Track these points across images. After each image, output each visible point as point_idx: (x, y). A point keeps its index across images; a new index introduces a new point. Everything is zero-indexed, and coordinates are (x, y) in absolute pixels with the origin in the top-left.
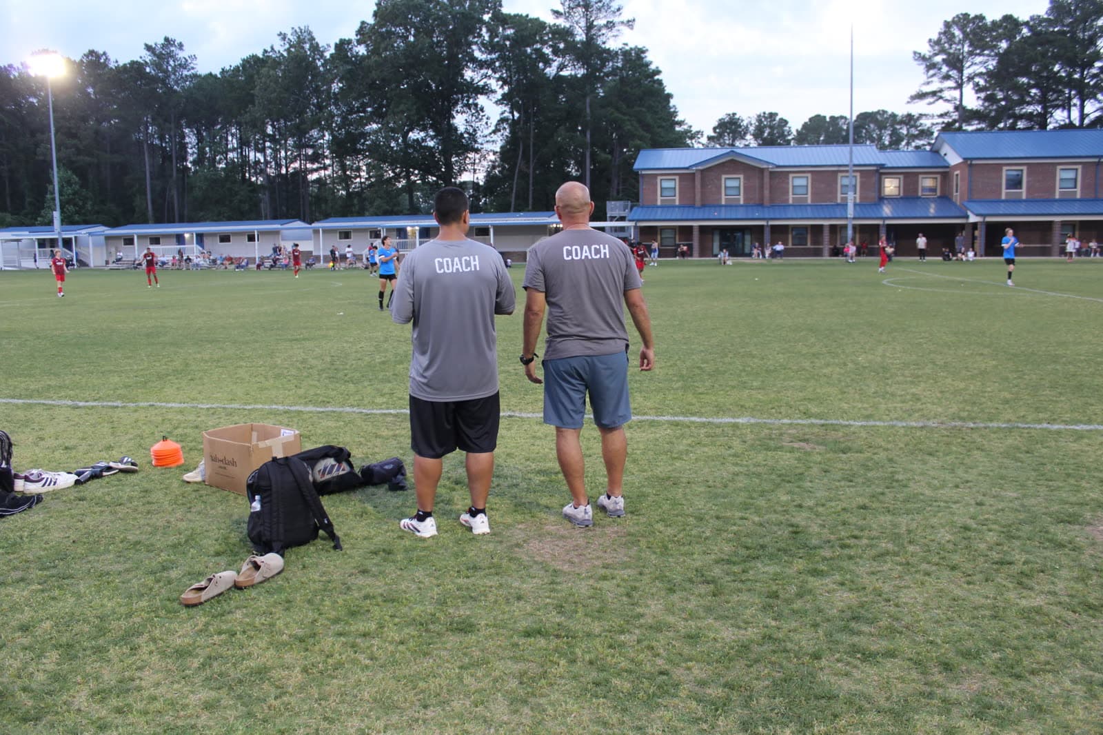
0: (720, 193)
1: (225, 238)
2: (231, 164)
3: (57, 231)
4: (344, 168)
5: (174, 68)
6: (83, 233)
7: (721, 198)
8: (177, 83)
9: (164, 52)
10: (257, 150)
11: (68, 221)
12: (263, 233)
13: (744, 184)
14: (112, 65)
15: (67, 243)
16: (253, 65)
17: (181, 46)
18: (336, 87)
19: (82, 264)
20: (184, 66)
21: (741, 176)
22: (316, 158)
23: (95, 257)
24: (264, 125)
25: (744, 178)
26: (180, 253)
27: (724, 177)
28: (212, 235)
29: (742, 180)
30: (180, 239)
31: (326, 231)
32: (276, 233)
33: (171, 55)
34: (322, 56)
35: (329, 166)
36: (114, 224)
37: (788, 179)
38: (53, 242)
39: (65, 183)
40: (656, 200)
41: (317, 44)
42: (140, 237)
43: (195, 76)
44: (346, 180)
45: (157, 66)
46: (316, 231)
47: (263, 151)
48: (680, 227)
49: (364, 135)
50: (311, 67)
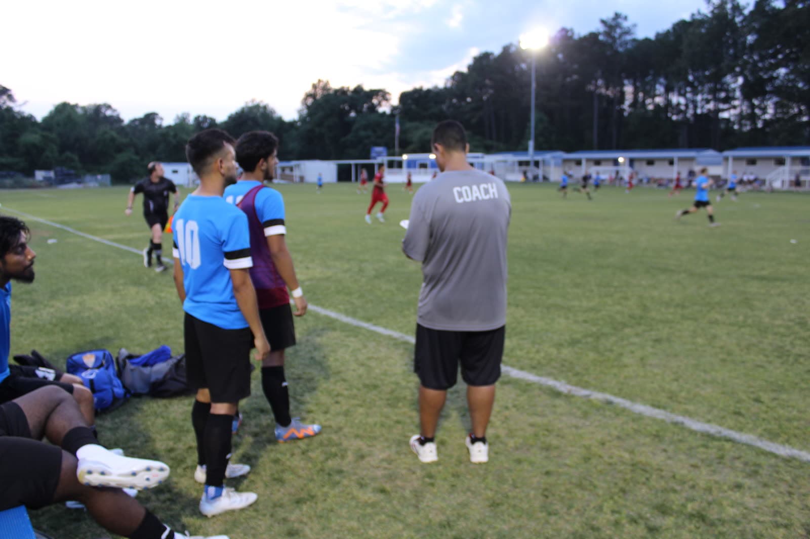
1: (650, 162)
2: (657, 106)
3: (530, 155)
4: (753, 107)
5: (621, 36)
6: (548, 156)
8: (621, 45)
9: (613, 25)
10: (680, 94)
11: (539, 148)
12: (681, 159)
14: (576, 37)
15: (537, 164)
16: (682, 27)
17: (626, 18)
18: (750, 39)
19: (545, 178)
20: (628, 32)
22: (727, 100)
23: (556, 174)
24: (687, 74)
26: (617, 172)
28: (640, 160)
30: (616, 162)
31: (736, 159)
32: (691, 159)
33: (618, 25)
34: (741, 14)
35: (738, 106)
36: (569, 150)
38: (527, 163)
39: (539, 121)
41: (738, 4)
42: (588, 160)
43: (634, 40)
44: (753, 117)
45: (607, 34)
46: (726, 159)
47: (684, 95)
49: (772, 79)
50: (732, 23)
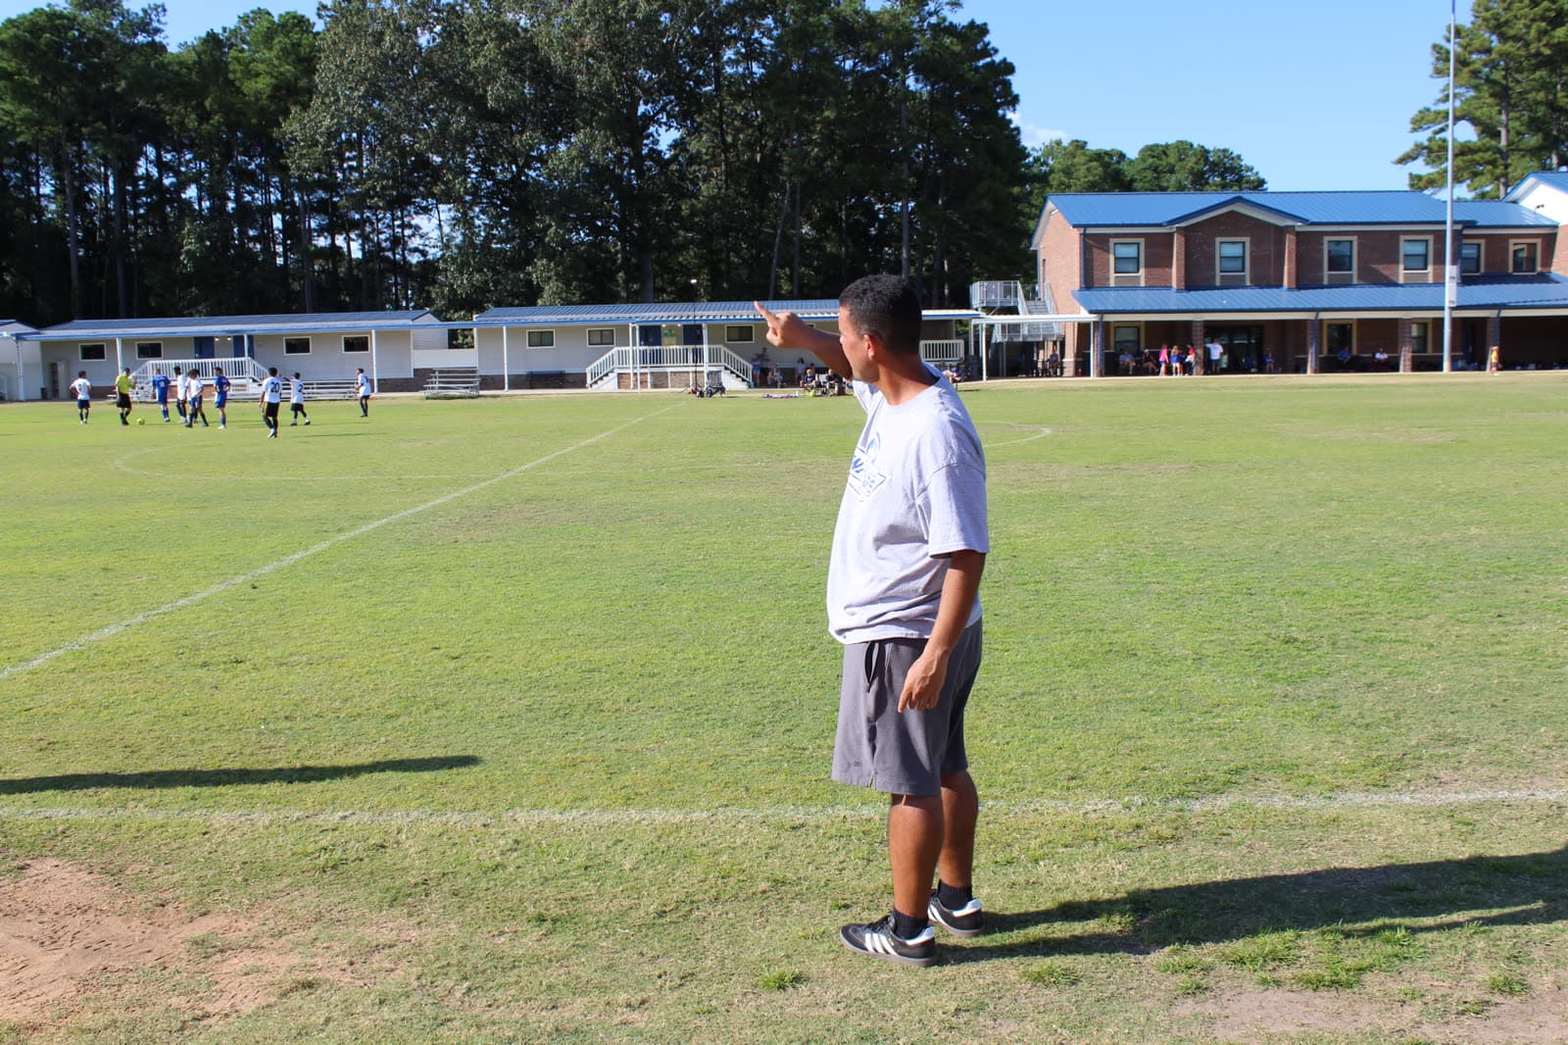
0: (1214, 270)
1: (297, 345)
7: (1214, 276)
13: (1251, 252)
21: (1247, 240)
25: (1252, 243)
27: (1218, 240)
28: (273, 338)
29: (1248, 245)
30: (203, 346)
32: (403, 334)
37: (1322, 244)
40: (1108, 279)
48: (1147, 323)
